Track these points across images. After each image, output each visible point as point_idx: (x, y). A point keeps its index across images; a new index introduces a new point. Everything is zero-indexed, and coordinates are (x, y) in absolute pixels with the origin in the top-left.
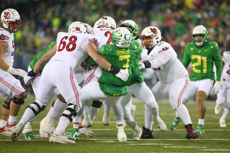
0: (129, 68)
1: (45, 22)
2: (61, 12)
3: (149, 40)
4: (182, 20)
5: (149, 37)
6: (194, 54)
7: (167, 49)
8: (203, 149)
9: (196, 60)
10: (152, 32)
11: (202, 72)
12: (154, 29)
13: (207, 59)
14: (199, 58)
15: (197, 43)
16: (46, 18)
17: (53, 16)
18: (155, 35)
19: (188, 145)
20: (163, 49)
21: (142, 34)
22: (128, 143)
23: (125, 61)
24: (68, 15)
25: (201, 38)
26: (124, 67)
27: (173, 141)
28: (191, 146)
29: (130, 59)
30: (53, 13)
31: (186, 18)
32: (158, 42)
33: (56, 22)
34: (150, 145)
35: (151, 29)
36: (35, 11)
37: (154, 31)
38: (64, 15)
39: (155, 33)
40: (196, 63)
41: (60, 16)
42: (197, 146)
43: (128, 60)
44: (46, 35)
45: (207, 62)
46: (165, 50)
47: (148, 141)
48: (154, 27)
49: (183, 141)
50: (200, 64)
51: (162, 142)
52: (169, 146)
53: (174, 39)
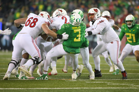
0: (81, 37)
1: (34, 7)
2: (44, 1)
3: (93, 16)
4: (119, 6)
5: (93, 14)
6: (127, 32)
7: (102, 21)
8: (132, 85)
9: (128, 36)
10: (95, 11)
11: (133, 42)
12: (96, 9)
13: (135, 35)
14: (130, 35)
15: (128, 26)
16: (35, 5)
17: (40, 4)
18: (96, 13)
19: (123, 83)
20: (100, 22)
21: (89, 12)
22: (85, 82)
23: (78, 33)
24: (48, 3)
25: (131, 22)
26: (77, 36)
27: (113, 80)
28: (124, 83)
29: (81, 31)
30: (40, 1)
31: (122, 5)
32: (98, 17)
33: (41, 7)
34: (99, 83)
35: (94, 9)
37: (96, 11)
38: (46, 3)
39: (96, 12)
40: (129, 38)
41: (43, 4)
42: (128, 83)
43: (80, 32)
45: (135, 37)
46: (101, 22)
47: (98, 81)
48: (96, 8)
49: (119, 80)
50: (131, 38)
51: (106, 81)
52: (110, 83)
53: (113, 18)
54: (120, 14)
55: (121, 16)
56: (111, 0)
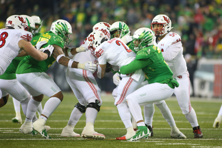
1: (69, 17)
2: (86, 7)
4: (210, 16)
7: (180, 40)
10: (165, 20)
16: (70, 13)
17: (78, 11)
19: (217, 145)
20: (177, 40)
22: (155, 143)
24: (93, 10)
27: (201, 141)
28: (220, 146)
30: (78, 7)
31: (215, 14)
33: (81, 17)
34: (178, 145)
35: (164, 17)
36: (59, 6)
38: (89, 10)
41: (85, 11)
49: (211, 141)
51: (190, 141)
52: (197, 146)
53: (202, 35)
54: (213, 29)
55: (214, 32)
56: (197, 6)
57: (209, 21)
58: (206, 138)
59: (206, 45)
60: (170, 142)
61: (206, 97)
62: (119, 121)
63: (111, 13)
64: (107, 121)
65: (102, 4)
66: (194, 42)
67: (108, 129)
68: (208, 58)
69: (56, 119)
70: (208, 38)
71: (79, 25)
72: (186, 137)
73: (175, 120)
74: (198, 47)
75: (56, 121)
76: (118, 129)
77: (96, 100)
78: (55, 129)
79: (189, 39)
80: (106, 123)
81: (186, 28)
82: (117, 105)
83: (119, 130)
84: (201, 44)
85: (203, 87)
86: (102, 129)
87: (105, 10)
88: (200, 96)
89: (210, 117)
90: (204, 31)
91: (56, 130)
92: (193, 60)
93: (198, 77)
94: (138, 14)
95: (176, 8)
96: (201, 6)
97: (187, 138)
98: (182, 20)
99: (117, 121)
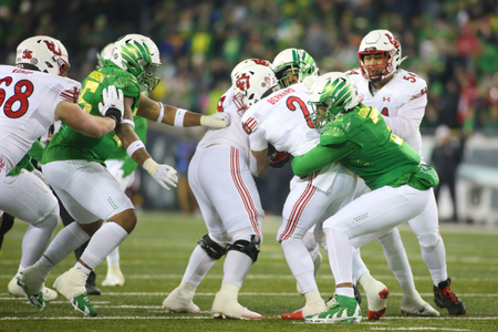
1: (176, 42)
2: (213, 20)
4: (493, 39)
5: (386, 55)
10: (390, 42)
16: (177, 33)
17: (196, 29)
18: (396, 50)
20: (422, 90)
22: (369, 326)
24: (229, 27)
27: (472, 321)
30: (195, 19)
33: (201, 43)
35: (388, 36)
36: (152, 17)
38: (219, 28)
39: (396, 46)
41: (210, 30)
44: (178, 74)
49: (495, 321)
51: (447, 323)
53: (474, 84)
56: (463, 18)
57: (490, 51)
58: (484, 316)
59: (483, 105)
60: (402, 323)
61: (483, 223)
62: (288, 277)
63: (270, 33)
64: (261, 277)
65: (250, 12)
66: (456, 98)
67: (263, 294)
68: (488, 135)
69: (145, 273)
70: (489, 90)
71: (198, 59)
72: (438, 313)
73: (414, 274)
74: (465, 109)
75: (146, 277)
76: (285, 294)
77: (253, 237)
78: (144, 294)
79: (445, 92)
80: (258, 280)
81: (439, 67)
82: (280, 242)
83: (287, 296)
84: (471, 103)
85: (476, 200)
86: (250, 294)
87: (255, 27)
88: (470, 221)
89: (493, 268)
90: (480, 73)
91: (146, 296)
92: (455, 139)
93: (466, 179)
94: (330, 35)
95: (416, 22)
96: (472, 17)
97: (441, 315)
98: (431, 50)
99: (283, 277)
